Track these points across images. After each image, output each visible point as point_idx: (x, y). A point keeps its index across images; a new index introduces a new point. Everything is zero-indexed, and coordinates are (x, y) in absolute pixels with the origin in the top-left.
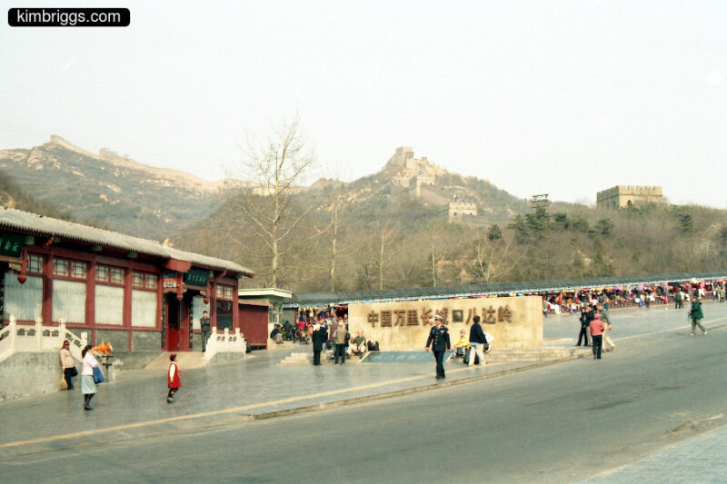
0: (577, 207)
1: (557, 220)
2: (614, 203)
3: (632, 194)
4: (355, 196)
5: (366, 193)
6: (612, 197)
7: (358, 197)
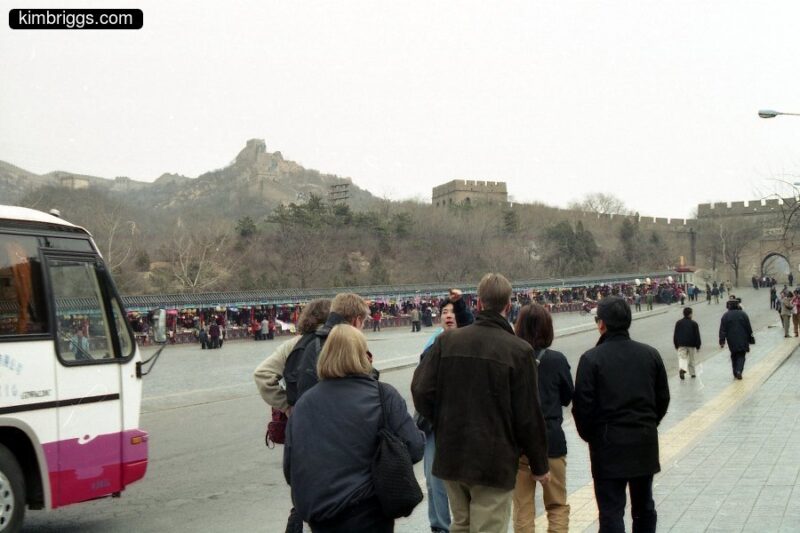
0: (410, 205)
1: (337, 214)
2: (451, 200)
3: (472, 191)
4: (198, 192)
5: (210, 190)
6: (449, 193)
7: (201, 195)
